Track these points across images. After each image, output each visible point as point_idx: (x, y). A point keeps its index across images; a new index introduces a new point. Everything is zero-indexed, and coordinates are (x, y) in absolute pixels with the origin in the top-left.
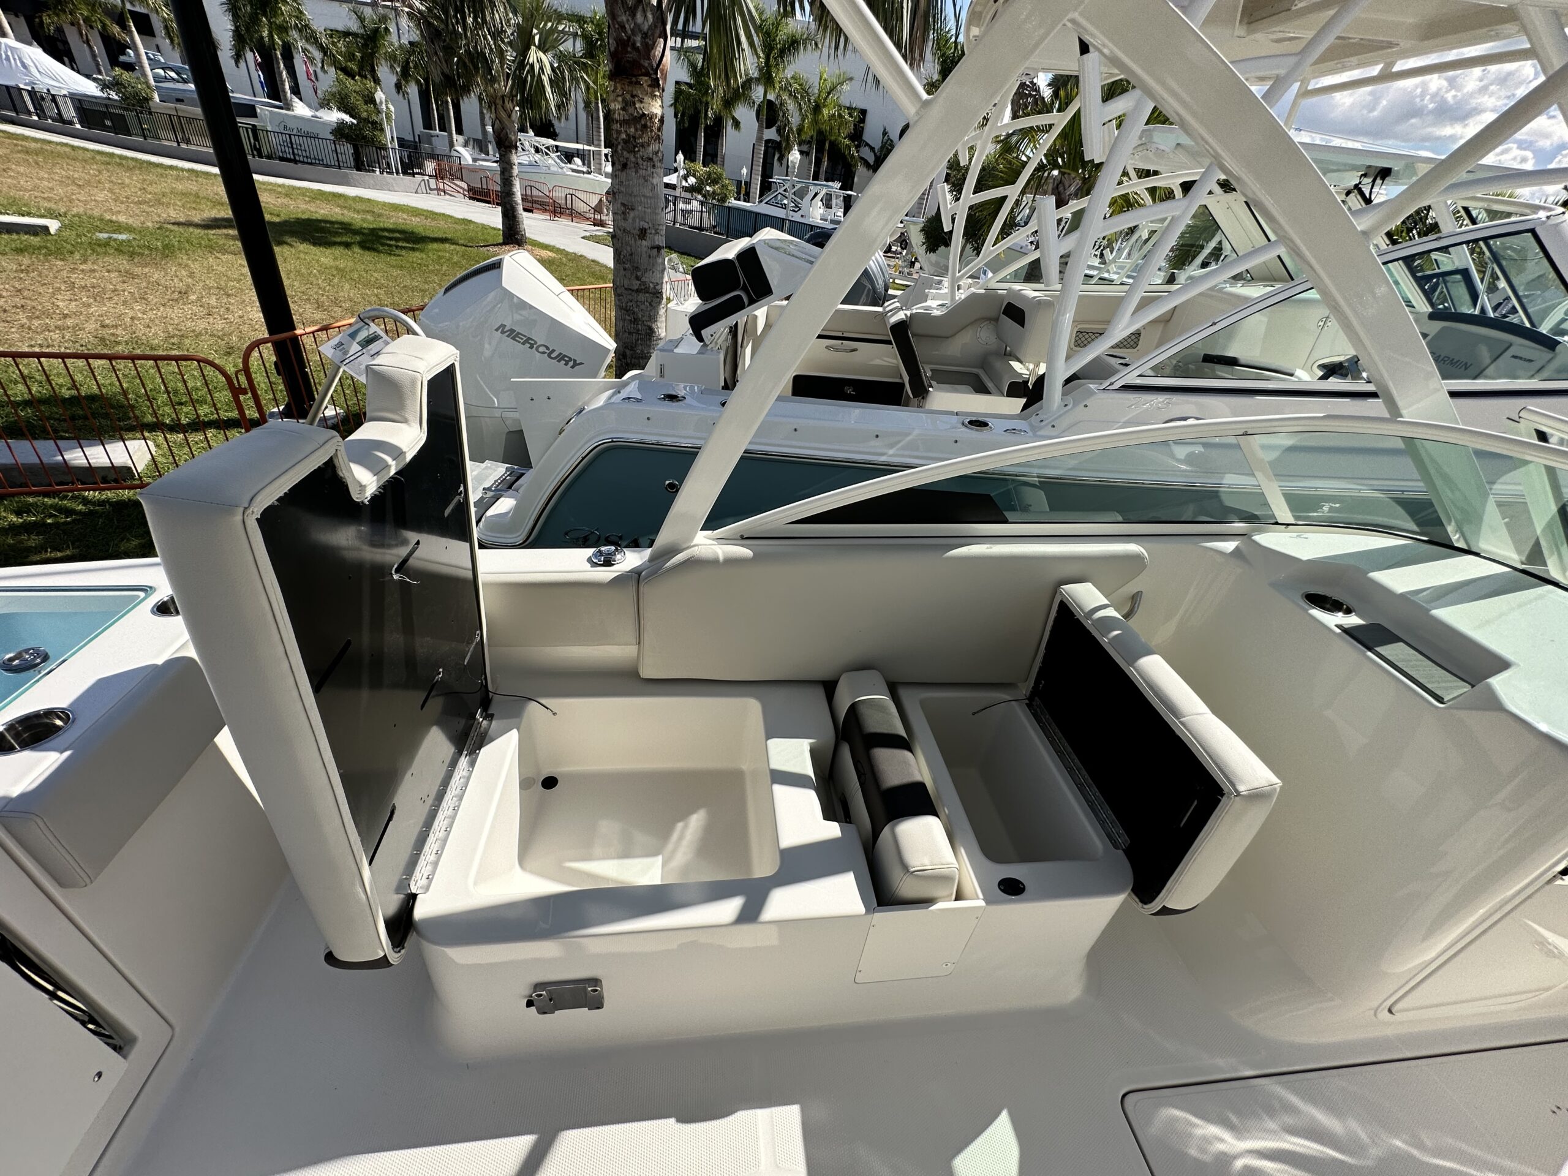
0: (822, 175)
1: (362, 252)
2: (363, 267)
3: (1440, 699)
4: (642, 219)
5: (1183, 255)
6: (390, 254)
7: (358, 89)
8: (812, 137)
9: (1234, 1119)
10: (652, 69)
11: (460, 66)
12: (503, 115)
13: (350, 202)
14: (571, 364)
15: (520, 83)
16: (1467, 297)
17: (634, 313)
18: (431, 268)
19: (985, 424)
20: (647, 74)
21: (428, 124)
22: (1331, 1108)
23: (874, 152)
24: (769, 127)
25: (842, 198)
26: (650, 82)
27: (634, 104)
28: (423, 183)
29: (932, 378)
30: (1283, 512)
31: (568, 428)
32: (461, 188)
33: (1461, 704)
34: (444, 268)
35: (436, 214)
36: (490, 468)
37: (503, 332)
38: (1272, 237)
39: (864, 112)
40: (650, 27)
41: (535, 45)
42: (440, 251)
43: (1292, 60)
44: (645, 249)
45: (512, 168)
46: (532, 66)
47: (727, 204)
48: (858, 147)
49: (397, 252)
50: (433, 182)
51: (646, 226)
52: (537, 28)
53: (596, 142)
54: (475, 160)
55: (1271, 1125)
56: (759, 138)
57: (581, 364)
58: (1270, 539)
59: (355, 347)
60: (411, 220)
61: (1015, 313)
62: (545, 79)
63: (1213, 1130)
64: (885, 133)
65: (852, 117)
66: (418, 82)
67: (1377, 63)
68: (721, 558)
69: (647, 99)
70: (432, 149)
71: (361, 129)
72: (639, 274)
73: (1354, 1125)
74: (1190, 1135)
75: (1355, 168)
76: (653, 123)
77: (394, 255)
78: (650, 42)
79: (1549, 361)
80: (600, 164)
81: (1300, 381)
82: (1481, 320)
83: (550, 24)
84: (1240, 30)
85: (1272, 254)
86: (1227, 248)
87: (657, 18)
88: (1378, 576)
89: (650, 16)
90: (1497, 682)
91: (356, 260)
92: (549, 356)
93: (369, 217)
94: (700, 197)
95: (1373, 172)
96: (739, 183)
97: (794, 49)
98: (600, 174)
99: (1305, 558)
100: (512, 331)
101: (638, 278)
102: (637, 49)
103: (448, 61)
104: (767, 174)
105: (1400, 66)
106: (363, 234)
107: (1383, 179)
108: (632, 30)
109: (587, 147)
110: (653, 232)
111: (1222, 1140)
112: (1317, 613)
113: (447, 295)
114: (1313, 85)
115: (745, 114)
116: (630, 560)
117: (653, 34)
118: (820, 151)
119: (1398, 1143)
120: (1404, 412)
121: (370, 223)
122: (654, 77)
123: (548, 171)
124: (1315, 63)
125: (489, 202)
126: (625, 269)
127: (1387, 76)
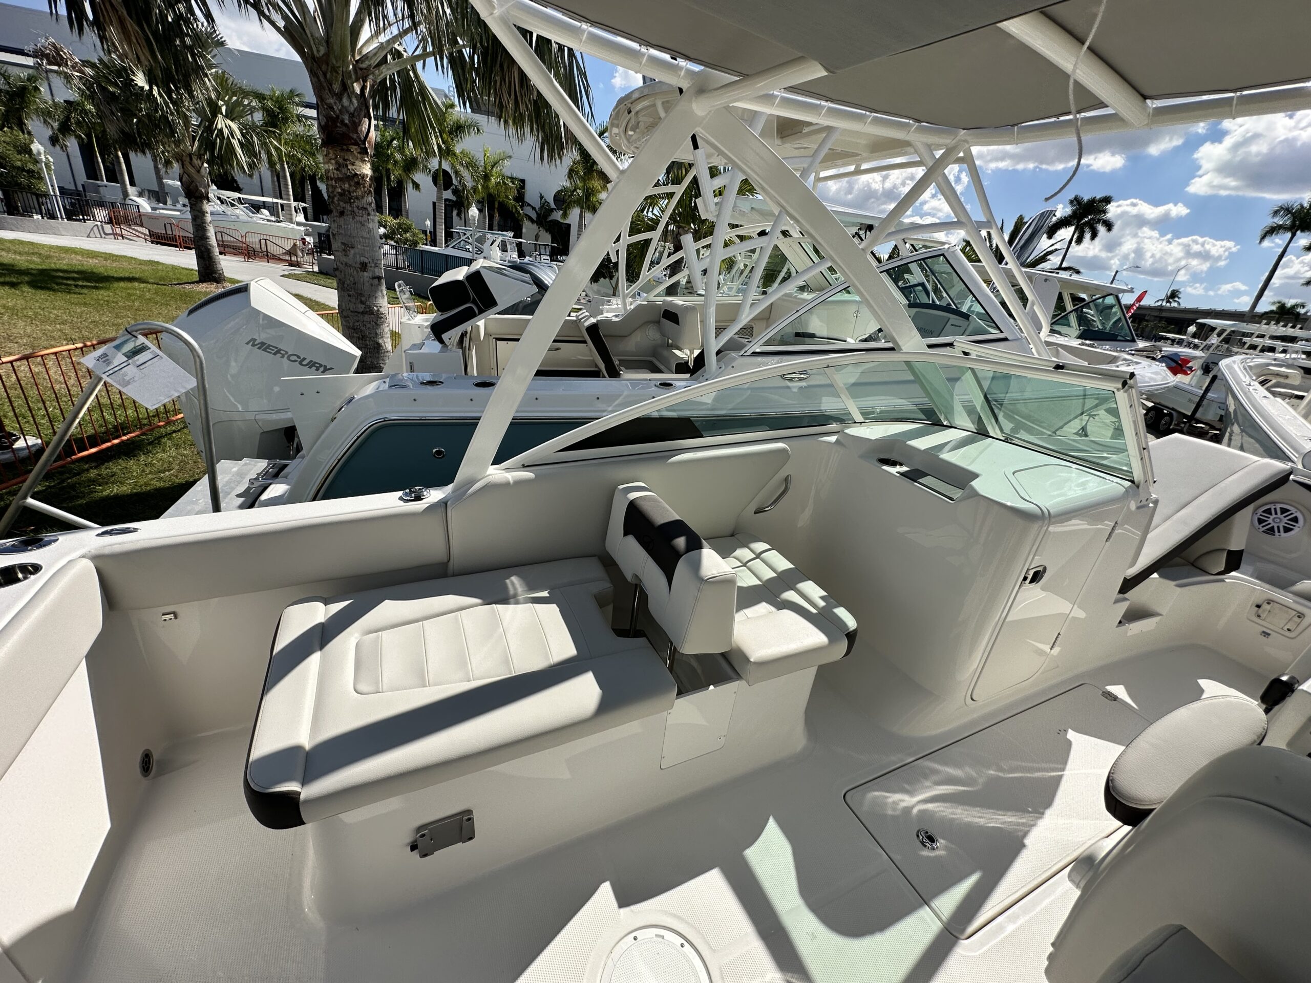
0: (496, 226)
1: (34, 291)
2: (37, 305)
3: (952, 499)
4: (362, 255)
5: (769, 278)
6: (69, 293)
7: (8, 139)
8: (483, 198)
9: (906, 786)
10: (361, 140)
11: (140, 126)
12: (192, 170)
13: (8, 245)
14: (322, 369)
15: (208, 144)
16: (925, 296)
17: (361, 331)
18: (120, 304)
19: (671, 385)
20: (356, 144)
21: (92, 173)
22: (957, 765)
23: (535, 210)
24: (446, 189)
25: (515, 245)
26: (359, 150)
27: (347, 166)
28: (95, 229)
29: (620, 365)
30: (859, 418)
31: (339, 415)
32: (142, 233)
33: (962, 499)
34: (137, 304)
35: (117, 256)
36: (249, 464)
37: (253, 345)
38: (816, 262)
39: (523, 181)
40: (355, 109)
41: (222, 114)
42: (129, 289)
43: (809, 160)
44: (368, 279)
45: (204, 215)
46: (221, 131)
47: (418, 248)
48: (522, 207)
49: (77, 290)
50: (108, 229)
51: (366, 260)
52: (223, 100)
53: (284, 196)
54: (154, 209)
55: (927, 783)
56: (439, 198)
57: (331, 369)
58: (853, 431)
59: (120, 358)
60: (89, 262)
61: (671, 316)
62: (235, 143)
63: (896, 797)
64: (541, 197)
65: (513, 184)
66: (78, 137)
67: (852, 164)
68: (511, 482)
69: (357, 163)
70: (100, 197)
71: (13, 176)
72: (363, 299)
73: (968, 769)
74: (886, 804)
75: (854, 225)
76: (365, 181)
77: (75, 293)
78: (357, 121)
79: (968, 326)
80: (291, 215)
81: (849, 343)
82: (933, 306)
83: (235, 98)
84: (778, 141)
85: (817, 271)
86: (793, 271)
87: (361, 104)
88: (910, 443)
89: (355, 101)
90: (975, 484)
91: (28, 299)
92: (301, 363)
93: (35, 259)
94: (392, 243)
95: (863, 227)
96: (425, 232)
97: (460, 132)
98: (292, 223)
99: (873, 439)
100: (263, 344)
101: (362, 302)
102: (346, 125)
103: (128, 122)
104: (449, 225)
105: (864, 166)
106: (31, 274)
107: (870, 231)
108: (340, 111)
109: (275, 200)
110: (373, 265)
111: (903, 801)
112: (885, 468)
113: (191, 316)
114: (823, 174)
115: (422, 178)
116: (434, 495)
117: (359, 115)
118: (491, 209)
119: (992, 772)
120: (903, 348)
121: (38, 264)
122: (363, 146)
123: (238, 220)
124: (822, 162)
125: (176, 246)
126: (349, 296)
127: (858, 172)
